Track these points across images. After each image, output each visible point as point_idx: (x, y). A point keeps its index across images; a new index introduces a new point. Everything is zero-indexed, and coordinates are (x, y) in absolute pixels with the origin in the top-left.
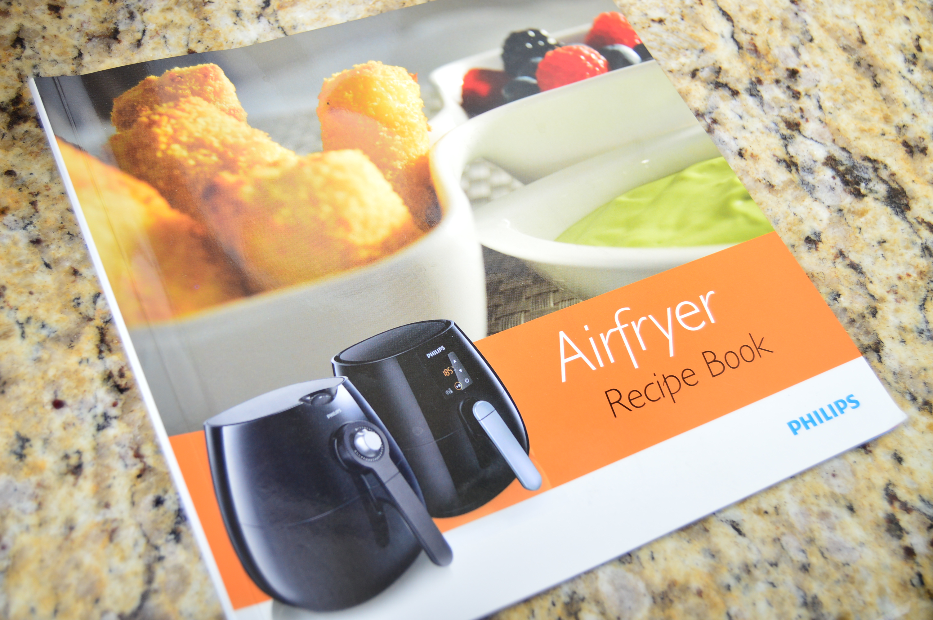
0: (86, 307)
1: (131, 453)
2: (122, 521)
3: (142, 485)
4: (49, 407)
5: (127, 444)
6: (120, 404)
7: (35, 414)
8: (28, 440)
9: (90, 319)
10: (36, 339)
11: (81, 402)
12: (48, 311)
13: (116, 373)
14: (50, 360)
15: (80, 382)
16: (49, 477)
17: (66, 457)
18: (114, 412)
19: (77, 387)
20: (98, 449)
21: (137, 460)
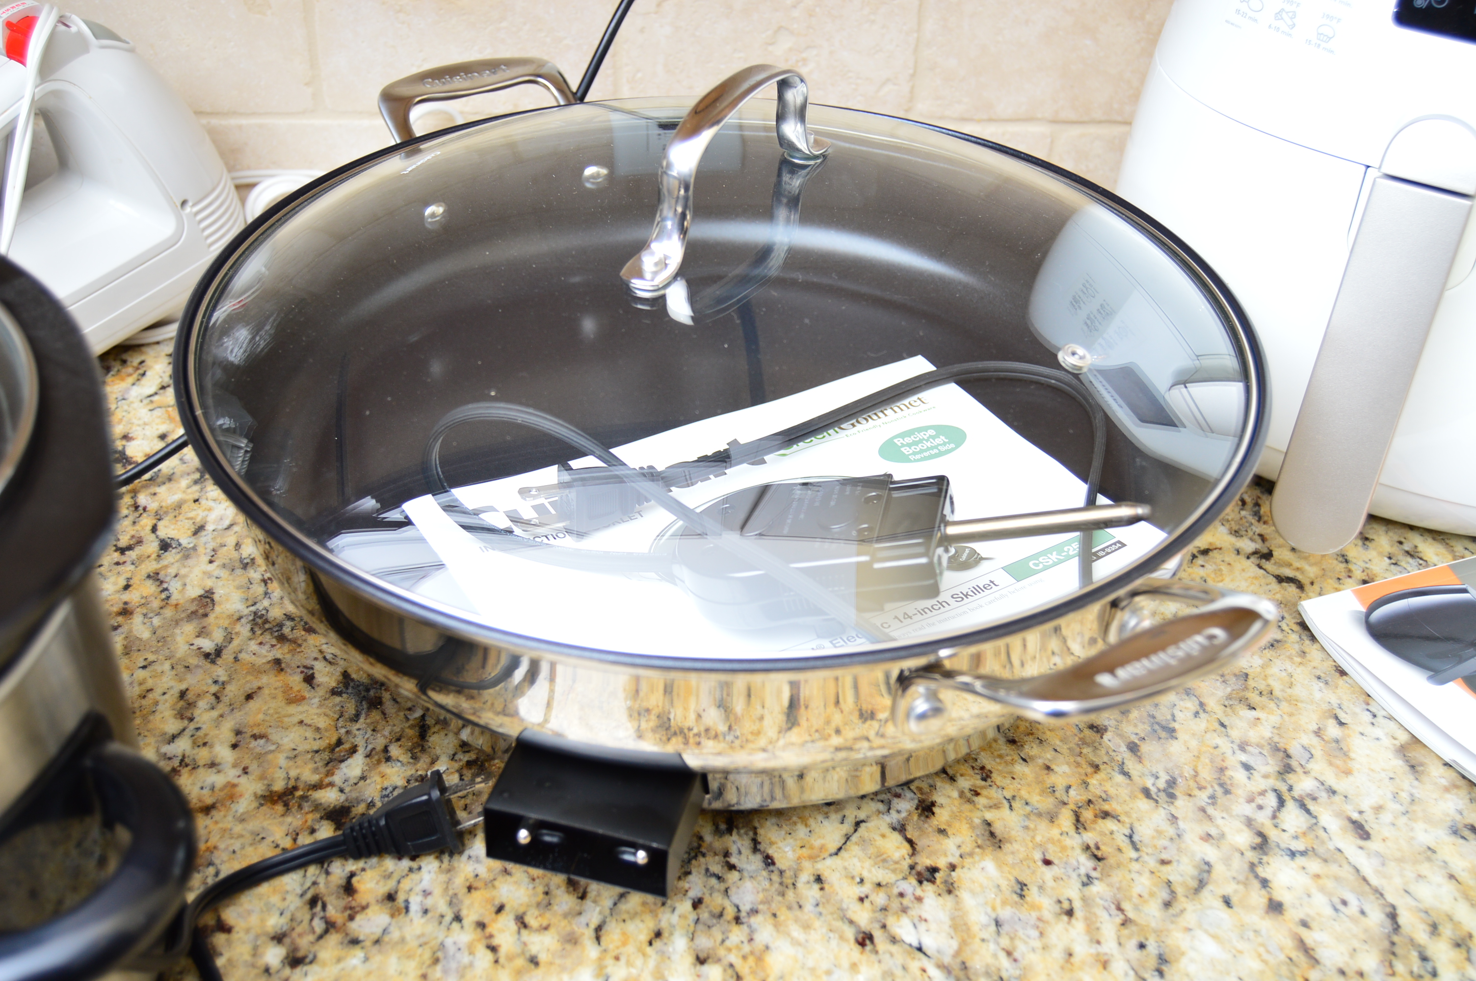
0: (1060, 793)
1: (1113, 907)
2: (1112, 955)
3: (1125, 932)
4: (1040, 863)
5: (1109, 899)
6: (1099, 869)
7: (1029, 867)
8: (1026, 885)
9: (1065, 804)
10: (1022, 812)
11: (1066, 863)
12: (1029, 793)
13: (1092, 845)
14: (1036, 829)
15: (1064, 849)
16: (1047, 915)
17: (1060, 902)
18: (1094, 874)
19: (1060, 852)
20: (1084, 899)
21: (1119, 913)
